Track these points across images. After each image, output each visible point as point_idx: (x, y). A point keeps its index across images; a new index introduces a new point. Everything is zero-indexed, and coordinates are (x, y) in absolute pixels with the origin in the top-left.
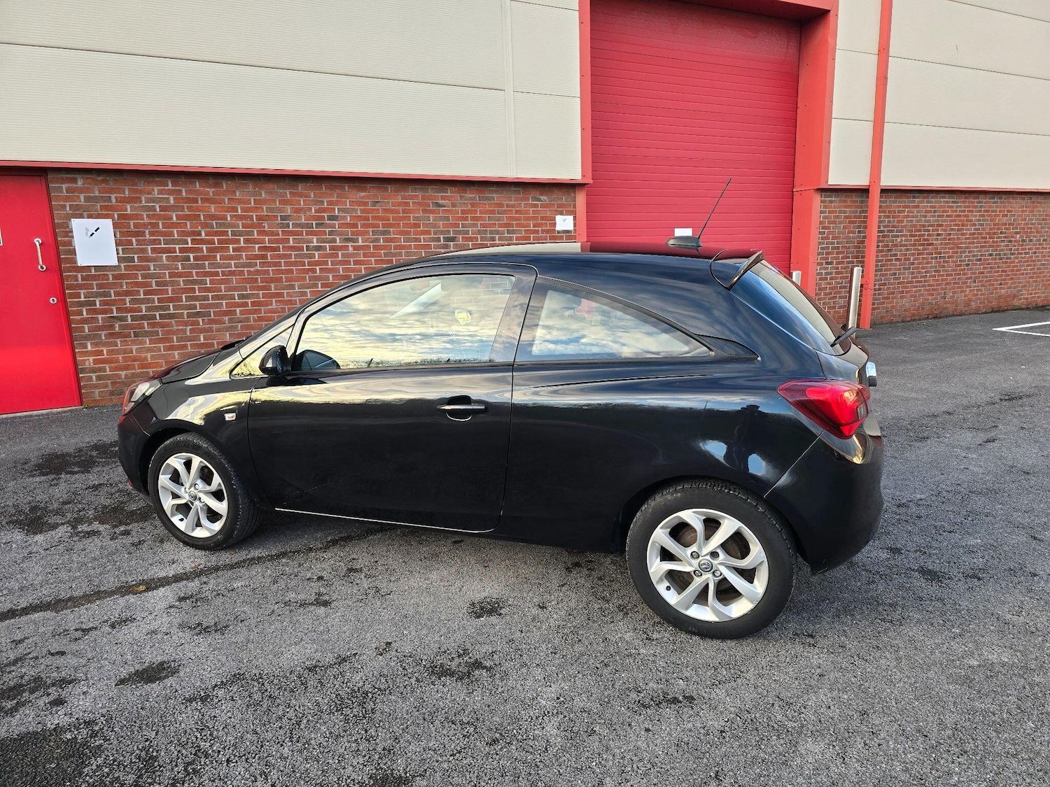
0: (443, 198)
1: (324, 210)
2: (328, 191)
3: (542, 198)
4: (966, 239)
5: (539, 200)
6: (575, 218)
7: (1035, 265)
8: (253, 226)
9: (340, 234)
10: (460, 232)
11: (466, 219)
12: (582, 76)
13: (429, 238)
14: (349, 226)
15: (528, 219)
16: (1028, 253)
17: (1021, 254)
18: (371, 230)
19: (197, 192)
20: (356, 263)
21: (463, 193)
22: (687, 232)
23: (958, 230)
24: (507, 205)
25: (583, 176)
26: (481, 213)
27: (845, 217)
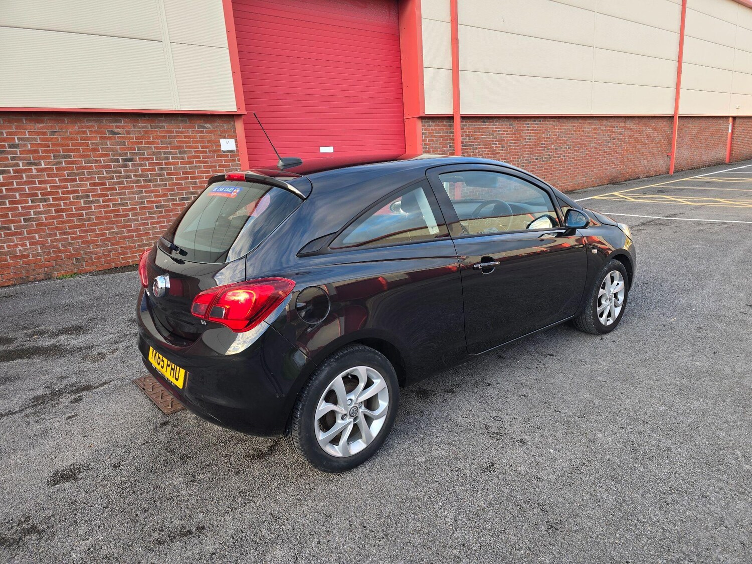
0: (117, 127)
1: (4, 140)
2: (6, 124)
3: (206, 125)
4: (520, 149)
5: (204, 127)
6: (236, 141)
7: (565, 164)
9: (22, 159)
10: (136, 154)
11: (141, 143)
12: (228, 32)
13: (108, 159)
14: (29, 152)
15: (196, 142)
16: (560, 157)
17: (555, 157)
18: (52, 155)
20: (40, 182)
21: (136, 123)
22: (329, 150)
23: (515, 143)
24: (177, 132)
25: (238, 109)
26: (154, 138)
27: (440, 136)
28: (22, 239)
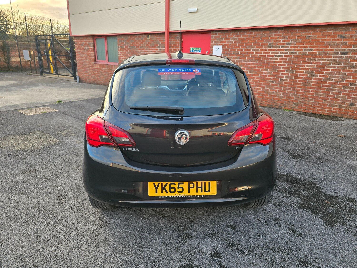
1: (285, 41)
2: (289, 33)
8: (259, 47)
9: (289, 50)
10: (351, 50)
13: (332, 53)
18: (304, 49)
19: (245, 36)
20: (293, 62)
28: (277, 88)
